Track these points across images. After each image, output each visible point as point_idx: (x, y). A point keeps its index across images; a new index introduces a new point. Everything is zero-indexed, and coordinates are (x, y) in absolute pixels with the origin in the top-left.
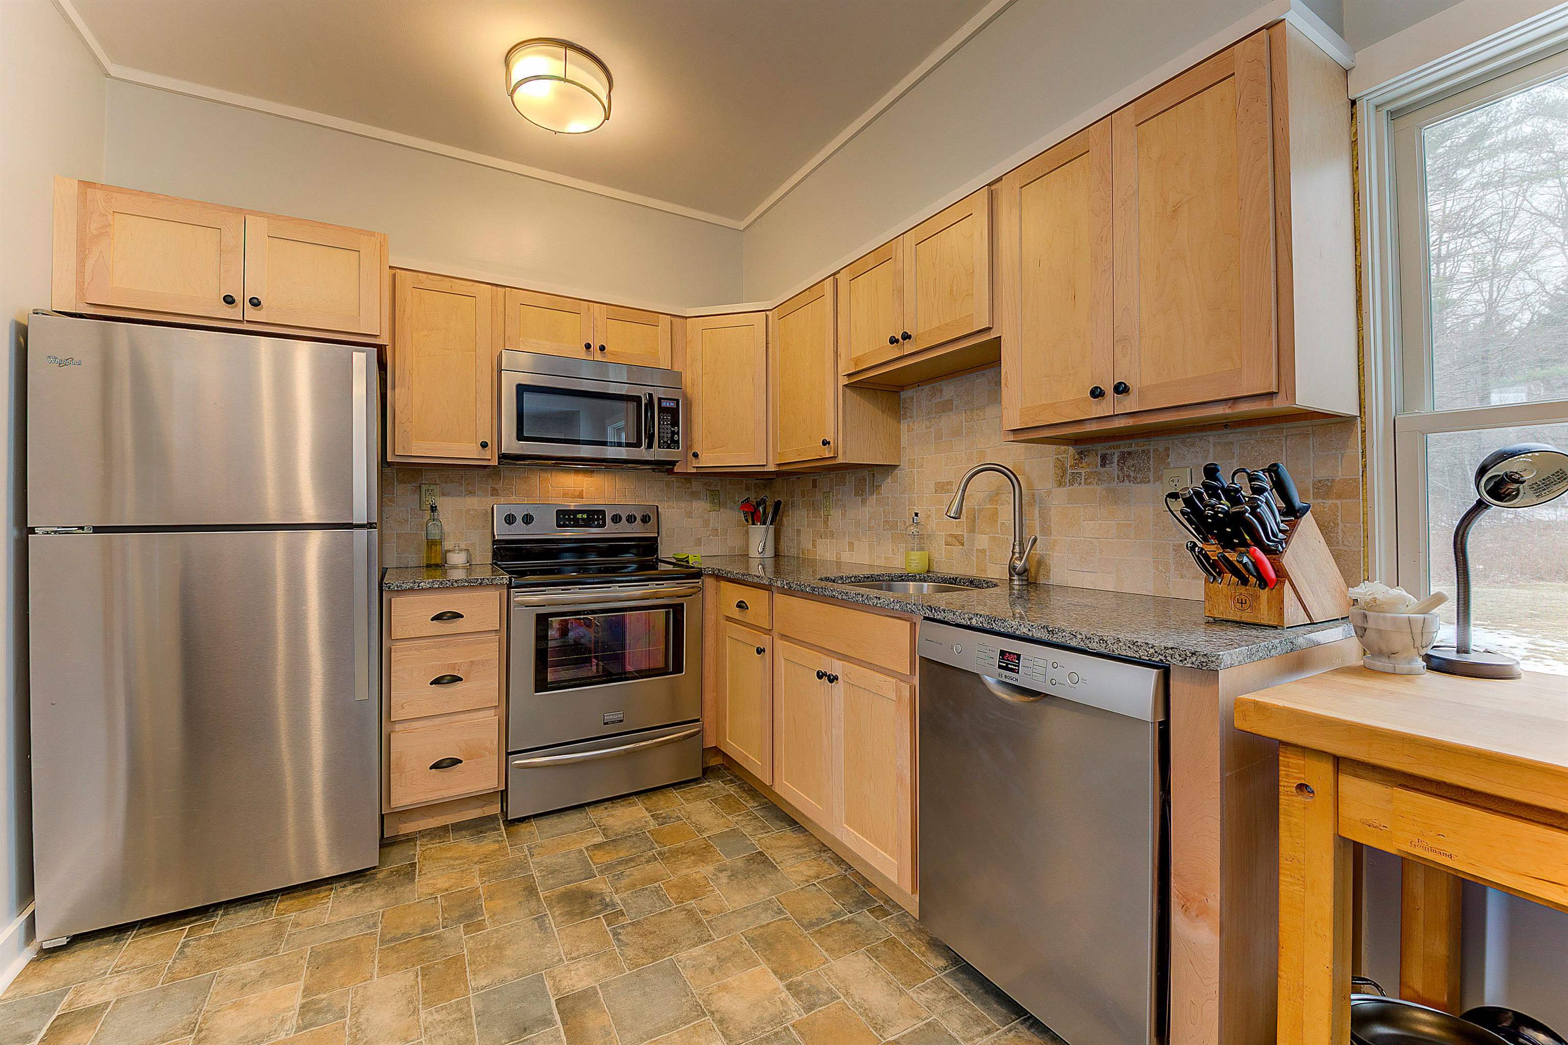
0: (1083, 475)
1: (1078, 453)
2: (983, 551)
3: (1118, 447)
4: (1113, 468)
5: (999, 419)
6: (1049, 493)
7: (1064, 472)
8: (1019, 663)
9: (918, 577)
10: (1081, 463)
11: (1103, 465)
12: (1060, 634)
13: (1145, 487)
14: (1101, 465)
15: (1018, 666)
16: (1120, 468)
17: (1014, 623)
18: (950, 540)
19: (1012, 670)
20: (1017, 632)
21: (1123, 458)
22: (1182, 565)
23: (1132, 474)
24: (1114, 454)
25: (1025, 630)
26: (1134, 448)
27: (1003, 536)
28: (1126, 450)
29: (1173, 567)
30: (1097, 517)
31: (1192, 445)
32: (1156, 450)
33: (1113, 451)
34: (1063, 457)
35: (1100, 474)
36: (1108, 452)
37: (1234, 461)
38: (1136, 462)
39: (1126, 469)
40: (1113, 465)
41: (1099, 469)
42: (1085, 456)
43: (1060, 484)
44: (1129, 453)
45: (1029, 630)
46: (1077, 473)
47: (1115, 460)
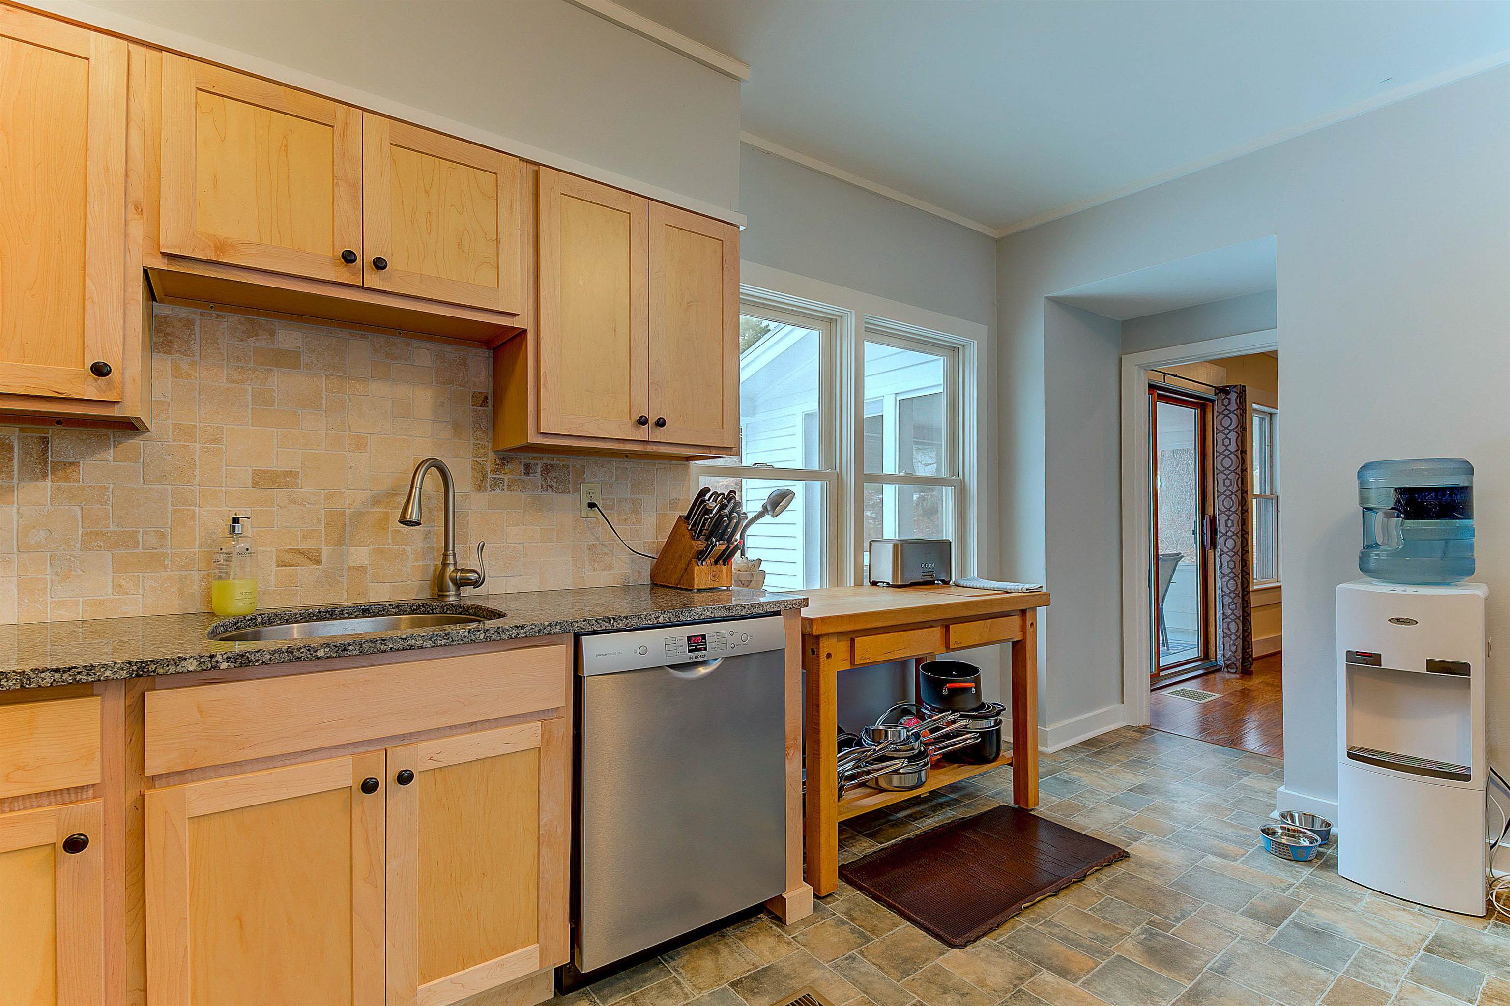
0: (506, 481)
1: (500, 459)
2: (362, 569)
3: (541, 459)
4: (537, 477)
5: (391, 400)
6: (466, 496)
7: (484, 477)
8: (706, 642)
9: (259, 619)
10: (504, 469)
11: (527, 474)
12: (734, 609)
13: (565, 497)
14: (525, 474)
15: (706, 644)
16: (543, 478)
17: (699, 610)
18: (288, 557)
19: (700, 650)
20: (702, 617)
21: (546, 469)
22: (594, 561)
23: (554, 484)
24: (537, 464)
25: (709, 614)
26: (555, 462)
27: (397, 547)
28: (549, 462)
29: (587, 563)
30: (521, 523)
31: (602, 466)
32: (574, 466)
33: (536, 461)
34: (483, 461)
35: (524, 481)
36: (532, 462)
37: (628, 481)
38: (558, 474)
39: (549, 480)
40: (536, 475)
41: (523, 477)
42: (508, 462)
43: (480, 489)
44: (552, 466)
45: (712, 613)
46: (499, 479)
47: (539, 470)
